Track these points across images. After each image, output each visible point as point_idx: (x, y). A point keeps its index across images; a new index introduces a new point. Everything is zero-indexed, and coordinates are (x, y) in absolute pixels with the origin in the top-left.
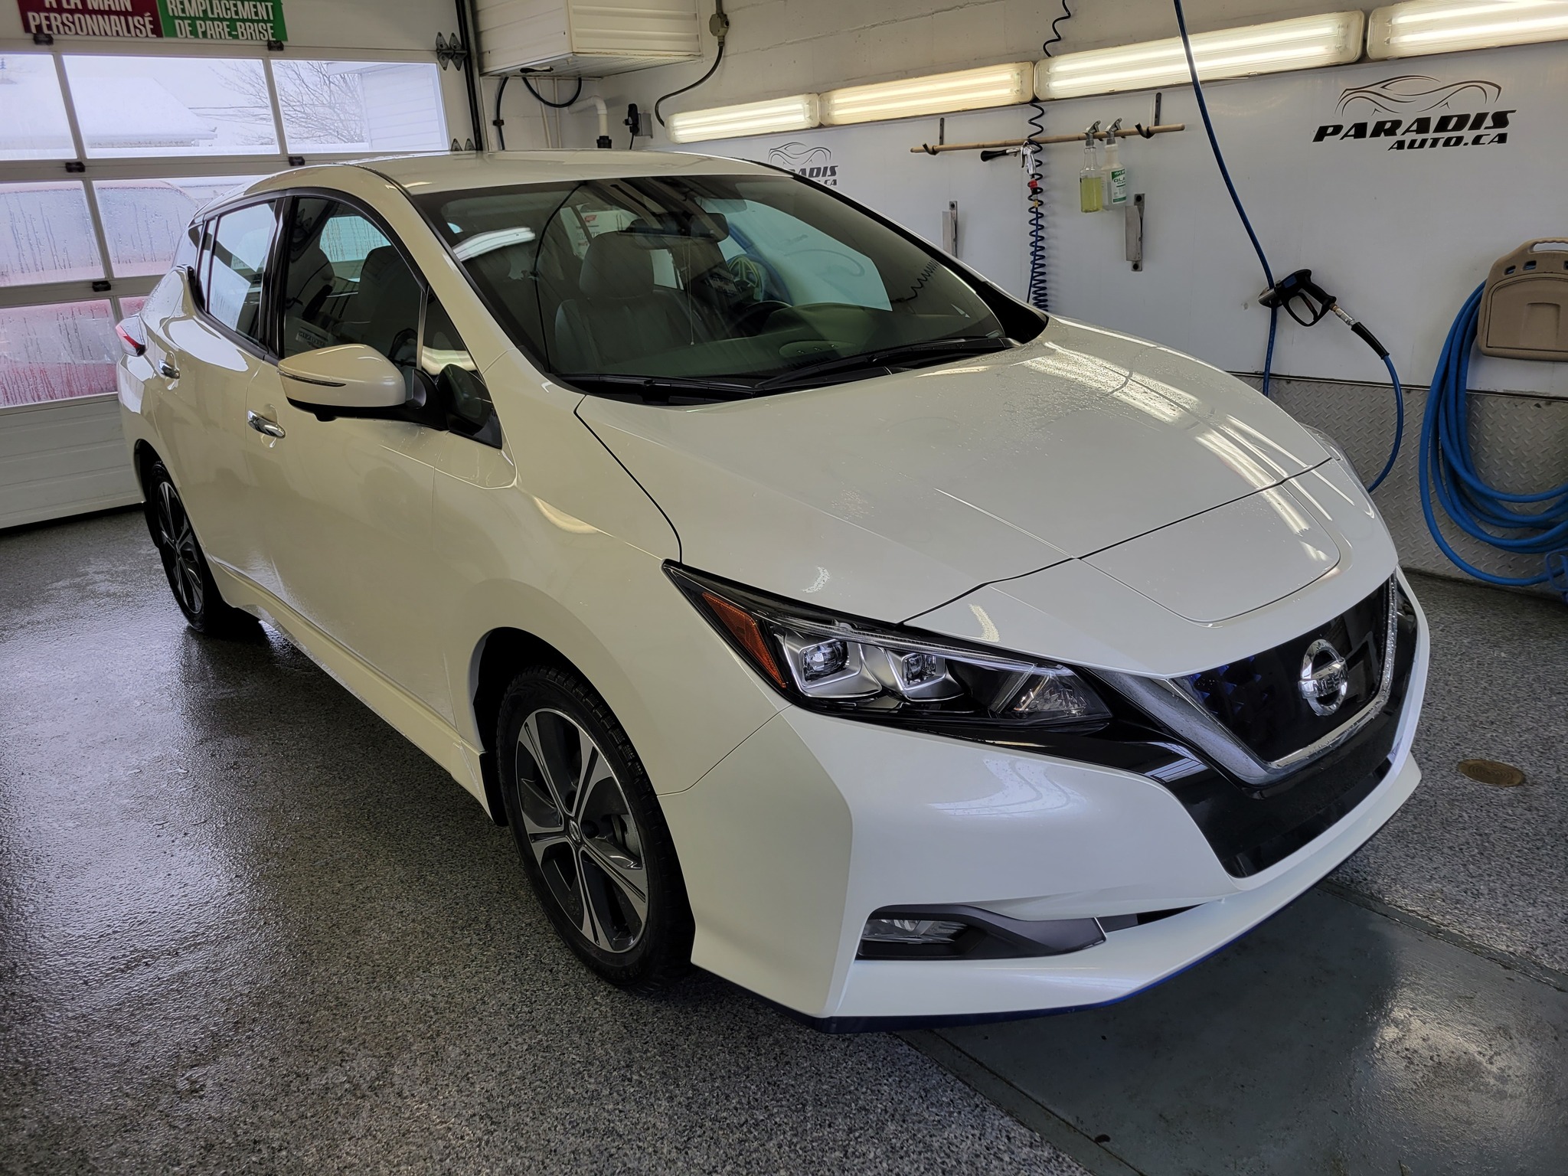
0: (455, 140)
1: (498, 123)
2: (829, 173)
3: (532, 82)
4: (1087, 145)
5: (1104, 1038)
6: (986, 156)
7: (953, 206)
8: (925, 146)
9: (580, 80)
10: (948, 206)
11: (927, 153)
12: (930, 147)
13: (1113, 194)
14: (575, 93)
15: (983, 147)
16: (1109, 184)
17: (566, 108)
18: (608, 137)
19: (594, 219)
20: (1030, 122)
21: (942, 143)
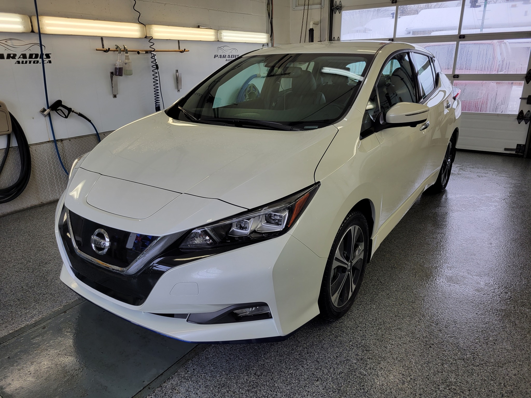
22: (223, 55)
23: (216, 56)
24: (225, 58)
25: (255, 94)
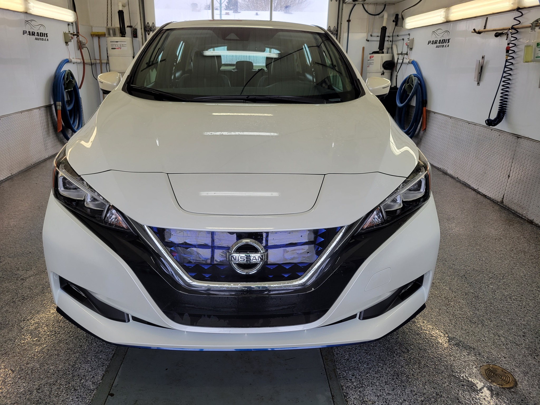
0: (330, 27)
1: (349, 21)
2: (447, 42)
3: (366, 6)
4: (531, 29)
5: (167, 369)
6: (497, 35)
7: (483, 57)
8: (474, 30)
9: (385, 5)
10: (481, 58)
11: (475, 33)
12: (477, 30)
13: (536, 54)
14: (383, 9)
15: (496, 30)
16: (535, 49)
17: (377, 16)
18: (386, 27)
19: (373, 57)
20: (515, 19)
21: (485, 28)
22: (32, 32)
23: (25, 32)
24: (34, 36)
25: (73, 83)
